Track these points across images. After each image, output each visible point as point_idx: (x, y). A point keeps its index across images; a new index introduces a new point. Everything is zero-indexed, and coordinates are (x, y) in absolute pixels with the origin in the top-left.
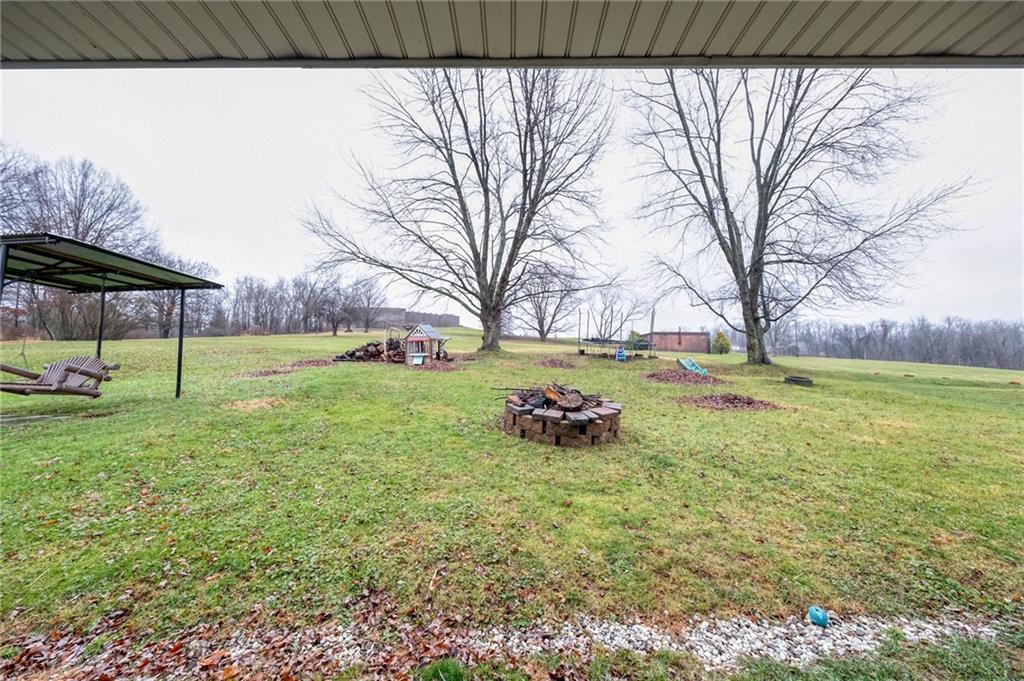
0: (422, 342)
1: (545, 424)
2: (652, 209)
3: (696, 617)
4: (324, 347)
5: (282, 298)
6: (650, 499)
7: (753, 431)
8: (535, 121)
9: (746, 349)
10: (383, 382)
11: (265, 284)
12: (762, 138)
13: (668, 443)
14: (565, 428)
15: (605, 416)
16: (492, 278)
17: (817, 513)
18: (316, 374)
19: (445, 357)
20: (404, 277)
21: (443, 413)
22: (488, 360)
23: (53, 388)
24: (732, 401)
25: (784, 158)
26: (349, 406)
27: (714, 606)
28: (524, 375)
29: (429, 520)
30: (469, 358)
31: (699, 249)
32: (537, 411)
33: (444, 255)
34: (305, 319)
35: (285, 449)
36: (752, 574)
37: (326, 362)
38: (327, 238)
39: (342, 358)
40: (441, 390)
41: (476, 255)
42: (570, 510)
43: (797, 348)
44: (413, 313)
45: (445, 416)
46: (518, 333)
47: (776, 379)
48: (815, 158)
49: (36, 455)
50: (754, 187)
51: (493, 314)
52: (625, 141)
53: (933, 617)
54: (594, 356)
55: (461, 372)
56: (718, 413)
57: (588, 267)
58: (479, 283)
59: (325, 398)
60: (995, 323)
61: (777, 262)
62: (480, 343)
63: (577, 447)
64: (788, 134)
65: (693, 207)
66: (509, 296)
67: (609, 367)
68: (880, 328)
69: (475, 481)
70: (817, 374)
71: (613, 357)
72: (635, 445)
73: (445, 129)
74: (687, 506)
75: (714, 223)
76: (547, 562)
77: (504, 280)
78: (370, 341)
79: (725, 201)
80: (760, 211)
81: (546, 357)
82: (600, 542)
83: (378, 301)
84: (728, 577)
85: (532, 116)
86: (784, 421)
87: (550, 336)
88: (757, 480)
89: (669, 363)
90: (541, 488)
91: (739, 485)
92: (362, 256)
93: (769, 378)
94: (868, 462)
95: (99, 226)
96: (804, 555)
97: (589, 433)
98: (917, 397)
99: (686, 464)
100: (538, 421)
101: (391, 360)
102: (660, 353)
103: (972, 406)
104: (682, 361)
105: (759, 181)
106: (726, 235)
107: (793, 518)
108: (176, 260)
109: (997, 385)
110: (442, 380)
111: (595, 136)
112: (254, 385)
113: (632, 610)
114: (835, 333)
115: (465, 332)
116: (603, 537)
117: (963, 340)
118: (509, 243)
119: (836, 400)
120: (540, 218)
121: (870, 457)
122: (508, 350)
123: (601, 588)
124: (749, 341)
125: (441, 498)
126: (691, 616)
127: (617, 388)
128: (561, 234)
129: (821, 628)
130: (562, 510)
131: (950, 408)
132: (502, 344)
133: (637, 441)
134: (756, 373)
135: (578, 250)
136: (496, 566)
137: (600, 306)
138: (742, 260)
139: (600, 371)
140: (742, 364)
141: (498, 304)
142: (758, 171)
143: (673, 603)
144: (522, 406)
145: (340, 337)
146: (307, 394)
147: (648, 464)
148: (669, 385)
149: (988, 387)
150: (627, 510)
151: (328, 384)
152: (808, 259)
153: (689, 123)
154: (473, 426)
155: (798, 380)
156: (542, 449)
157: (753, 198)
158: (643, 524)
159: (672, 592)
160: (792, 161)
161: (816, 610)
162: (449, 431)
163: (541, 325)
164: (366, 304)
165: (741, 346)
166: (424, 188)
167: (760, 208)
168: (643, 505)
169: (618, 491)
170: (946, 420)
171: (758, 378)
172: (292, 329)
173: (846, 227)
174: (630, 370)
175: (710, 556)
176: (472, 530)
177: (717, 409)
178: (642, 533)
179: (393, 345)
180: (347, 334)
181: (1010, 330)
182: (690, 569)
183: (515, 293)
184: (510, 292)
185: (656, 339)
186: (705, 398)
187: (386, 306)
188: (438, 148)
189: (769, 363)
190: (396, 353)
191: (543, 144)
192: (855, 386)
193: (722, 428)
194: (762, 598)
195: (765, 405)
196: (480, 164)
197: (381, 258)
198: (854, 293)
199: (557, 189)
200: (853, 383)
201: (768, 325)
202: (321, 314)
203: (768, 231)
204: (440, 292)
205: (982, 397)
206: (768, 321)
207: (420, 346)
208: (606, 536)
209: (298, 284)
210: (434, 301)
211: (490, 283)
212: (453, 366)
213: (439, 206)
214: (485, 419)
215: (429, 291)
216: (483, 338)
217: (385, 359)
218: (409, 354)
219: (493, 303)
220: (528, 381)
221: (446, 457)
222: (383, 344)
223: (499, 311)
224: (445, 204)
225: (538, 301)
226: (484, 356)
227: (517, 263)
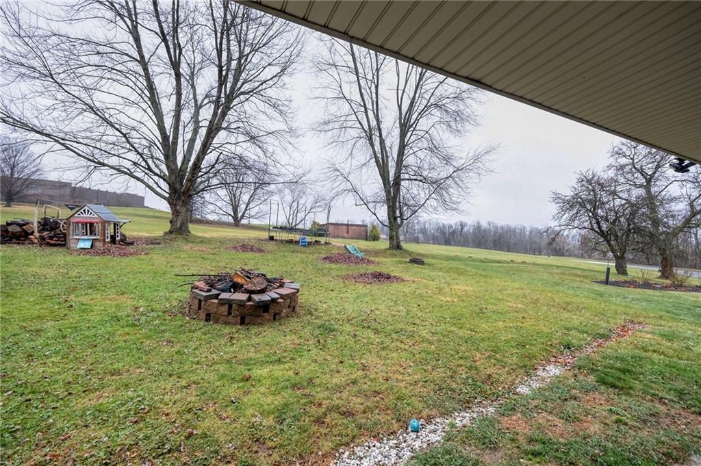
0: (91, 224)
1: (230, 306)
2: (331, 126)
3: (341, 450)
6: (316, 361)
7: (389, 299)
8: (232, 22)
9: (388, 237)
10: (30, 269)
12: (404, 91)
13: (334, 312)
14: (250, 309)
15: (286, 295)
16: (183, 163)
17: (420, 353)
19: (123, 240)
20: (67, 148)
21: (115, 303)
22: (175, 244)
24: (379, 277)
25: (416, 108)
27: (354, 437)
29: (86, 426)
30: (153, 242)
31: (363, 163)
32: (224, 296)
33: (124, 132)
36: (380, 406)
40: (114, 277)
41: (165, 137)
42: (248, 384)
43: (418, 237)
44: (81, 189)
45: (117, 306)
46: (211, 217)
47: (405, 260)
48: (432, 112)
50: (397, 125)
51: (183, 198)
52: (311, 65)
53: (469, 408)
54: (282, 241)
55: (142, 257)
56: (368, 286)
57: (278, 165)
58: (168, 166)
60: (507, 226)
61: (408, 179)
62: (168, 227)
63: (261, 324)
64: (418, 92)
65: (359, 131)
66: (202, 182)
67: (294, 251)
68: (460, 227)
69: (150, 372)
70: (427, 256)
71: (297, 242)
72: (309, 317)
74: (342, 362)
75: (372, 145)
76: (222, 438)
77: (197, 166)
78: (10, 219)
79: (380, 130)
80: (400, 142)
81: (238, 242)
82: (273, 406)
84: (364, 412)
85: (229, 17)
86: (407, 290)
87: (244, 221)
88: (388, 335)
89: (339, 248)
90: (222, 368)
91: (377, 340)
93: (400, 259)
94: (448, 314)
96: (411, 384)
97: (272, 311)
98: (473, 270)
99: (344, 328)
100: (224, 304)
101: (43, 242)
102: (333, 239)
103: (495, 275)
104: (348, 247)
105: (400, 121)
106: (379, 155)
107: (407, 359)
109: (505, 262)
110: (117, 266)
111: (288, 53)
113: (294, 459)
114: (438, 229)
115: (151, 214)
116: (276, 402)
117: (495, 236)
118: (203, 132)
119: (434, 273)
120: (236, 114)
121: (449, 311)
122: (199, 234)
123: (270, 449)
124: (390, 233)
125: (106, 399)
126: (337, 451)
127: (299, 269)
128: (254, 131)
129: (415, 433)
130: (241, 384)
131: (486, 276)
132: (191, 227)
133: (311, 314)
134: (394, 255)
135: (270, 149)
136: (167, 456)
137: (289, 198)
138: (389, 175)
139: (286, 254)
140: (386, 249)
141: (188, 190)
142: (401, 114)
143: (326, 444)
144: (209, 291)
147: (317, 332)
148: (338, 266)
149: (502, 263)
150: (297, 374)
152: (425, 180)
153: (358, 65)
154: (152, 314)
155: (417, 261)
156: (227, 330)
157: (397, 132)
158: (309, 384)
159: (325, 434)
160: (420, 111)
161: (414, 423)
162: (122, 322)
163: (235, 210)
164: (8, 173)
165: (387, 235)
166: (99, 53)
167: (400, 140)
168: (310, 368)
169: (292, 359)
170: (484, 284)
171: (394, 259)
173: (445, 162)
174: (310, 253)
175: (354, 398)
176: (141, 425)
177: (368, 283)
178: (307, 391)
179: (47, 225)
181: (512, 230)
182: (339, 413)
183: (208, 179)
184: (202, 180)
185: (331, 228)
186: (361, 275)
189: (401, 249)
190: (54, 236)
191: (240, 46)
192: (446, 264)
193: (370, 297)
194: (384, 422)
195: (397, 278)
196: (171, 46)
198: (448, 205)
199: (252, 91)
200: (444, 262)
201: (402, 222)
203: (404, 157)
204: (117, 169)
205: (500, 269)
206: (402, 219)
207: (90, 228)
208: (278, 400)
210: (110, 179)
211: (181, 167)
212: (132, 250)
213: (118, 77)
214: (168, 306)
215: (104, 168)
216: (171, 222)
217: (36, 241)
218: (72, 237)
219: (184, 188)
220: (218, 264)
221: (115, 352)
222: (33, 224)
223: (190, 196)
224: (127, 77)
225: (232, 190)
226: (171, 240)
227: (211, 152)
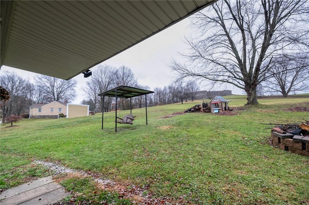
0: (217, 103)
1: (304, 144)
4: (180, 108)
5: (166, 93)
10: (204, 120)
11: (161, 89)
16: (250, 70)
18: (180, 117)
19: (229, 109)
20: (207, 78)
21: (234, 134)
22: (252, 109)
23: (125, 122)
26: (194, 129)
28: (278, 116)
29: (241, 183)
30: (241, 109)
33: (224, 65)
34: (173, 99)
35: (177, 143)
37: (182, 113)
38: (178, 71)
39: (186, 112)
40: (230, 124)
41: (240, 61)
44: (211, 92)
45: (235, 136)
49: (125, 139)
51: (252, 87)
55: (239, 115)
58: (243, 74)
59: (185, 126)
62: (246, 102)
66: (261, 77)
73: (219, 13)
77: (258, 69)
78: (196, 105)
81: (291, 106)
83: (195, 89)
87: (290, 94)
92: (190, 74)
95: (127, 81)
100: (299, 142)
101: (205, 111)
108: (141, 86)
110: (228, 119)
112: (164, 121)
115: (235, 97)
120: (278, 32)
122: (263, 104)
125: (243, 173)
128: (296, 36)
132: (259, 101)
141: (255, 82)
144: (284, 133)
145: (184, 104)
146: (179, 124)
151: (185, 121)
154: (252, 141)
162: (240, 143)
163: (283, 88)
164: (192, 91)
166: (212, 40)
172: (169, 102)
179: (205, 105)
180: (186, 102)
184: (261, 75)
187: (199, 91)
188: (217, 22)
190: (207, 109)
196: (238, 20)
197: (197, 72)
199: (289, 13)
202: (177, 97)
204: (223, 81)
207: (216, 105)
209: (170, 88)
210: (220, 85)
211: (249, 73)
212: (234, 113)
213: (219, 45)
214: (258, 139)
215: (218, 82)
216: (247, 99)
217: (202, 111)
218: (212, 109)
219: (252, 81)
220: (281, 119)
221: (241, 155)
222: (201, 105)
223: (256, 85)
224: (222, 44)
225: (279, 76)
226: (249, 107)
227: (265, 59)
